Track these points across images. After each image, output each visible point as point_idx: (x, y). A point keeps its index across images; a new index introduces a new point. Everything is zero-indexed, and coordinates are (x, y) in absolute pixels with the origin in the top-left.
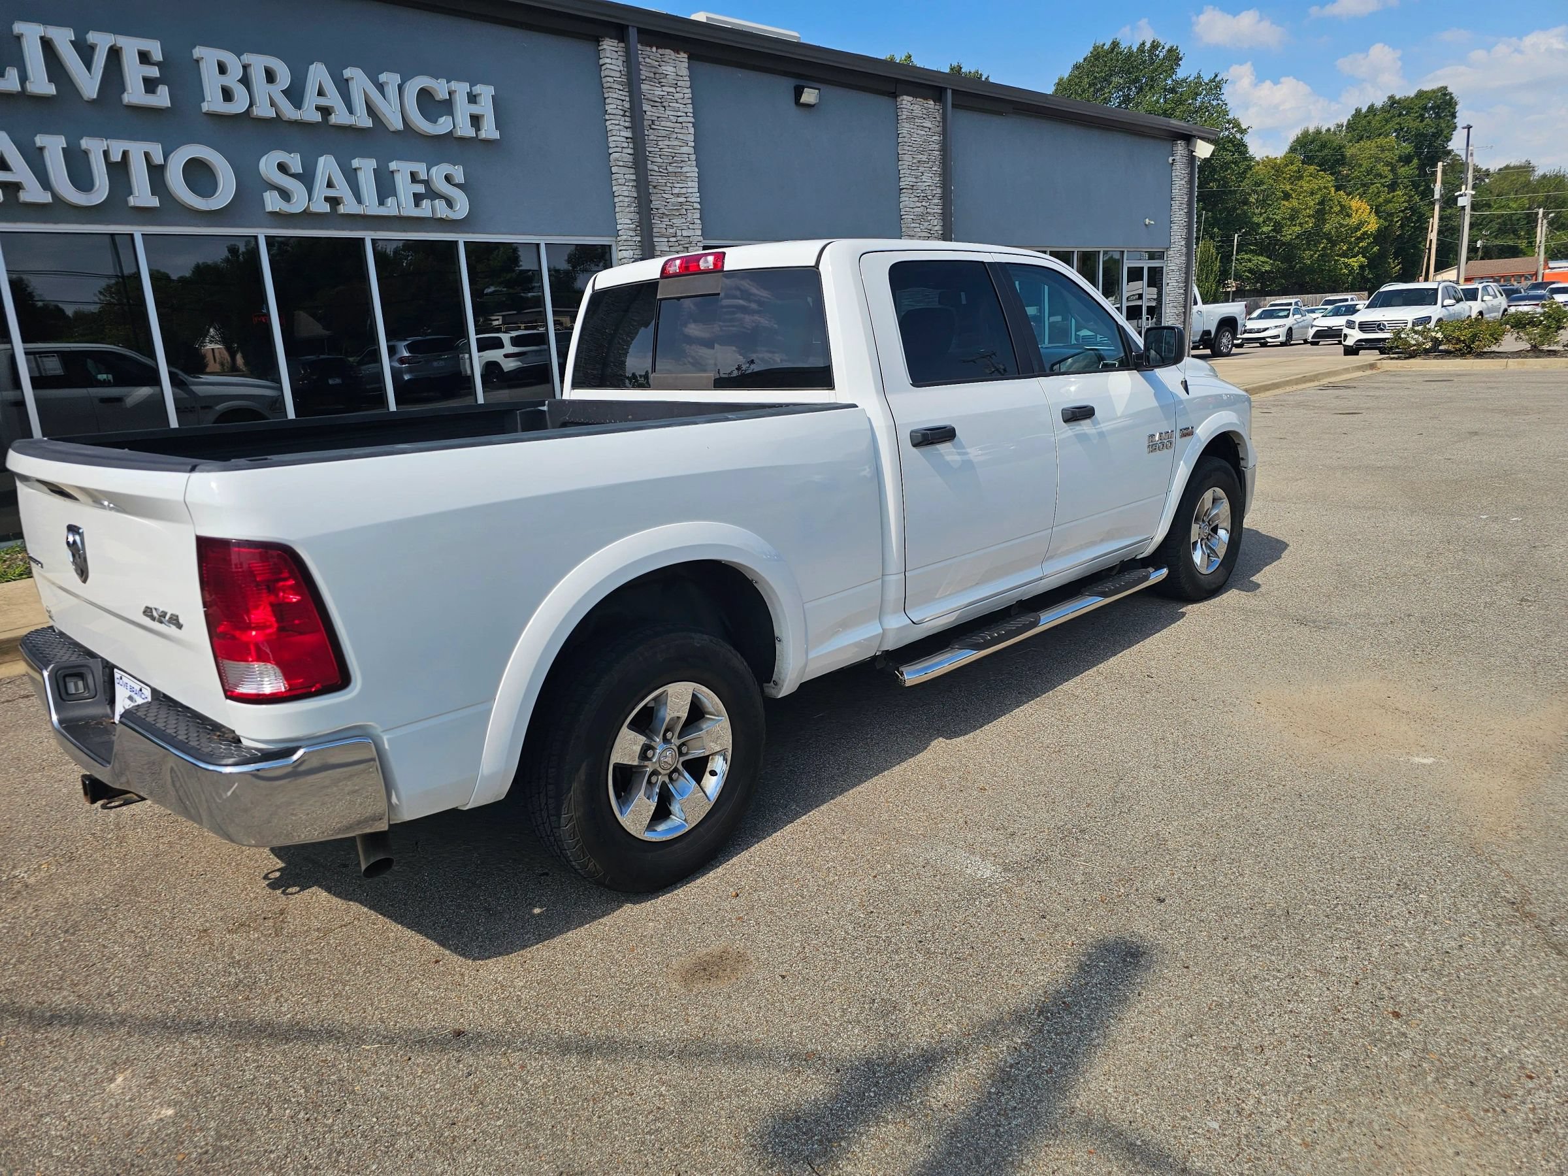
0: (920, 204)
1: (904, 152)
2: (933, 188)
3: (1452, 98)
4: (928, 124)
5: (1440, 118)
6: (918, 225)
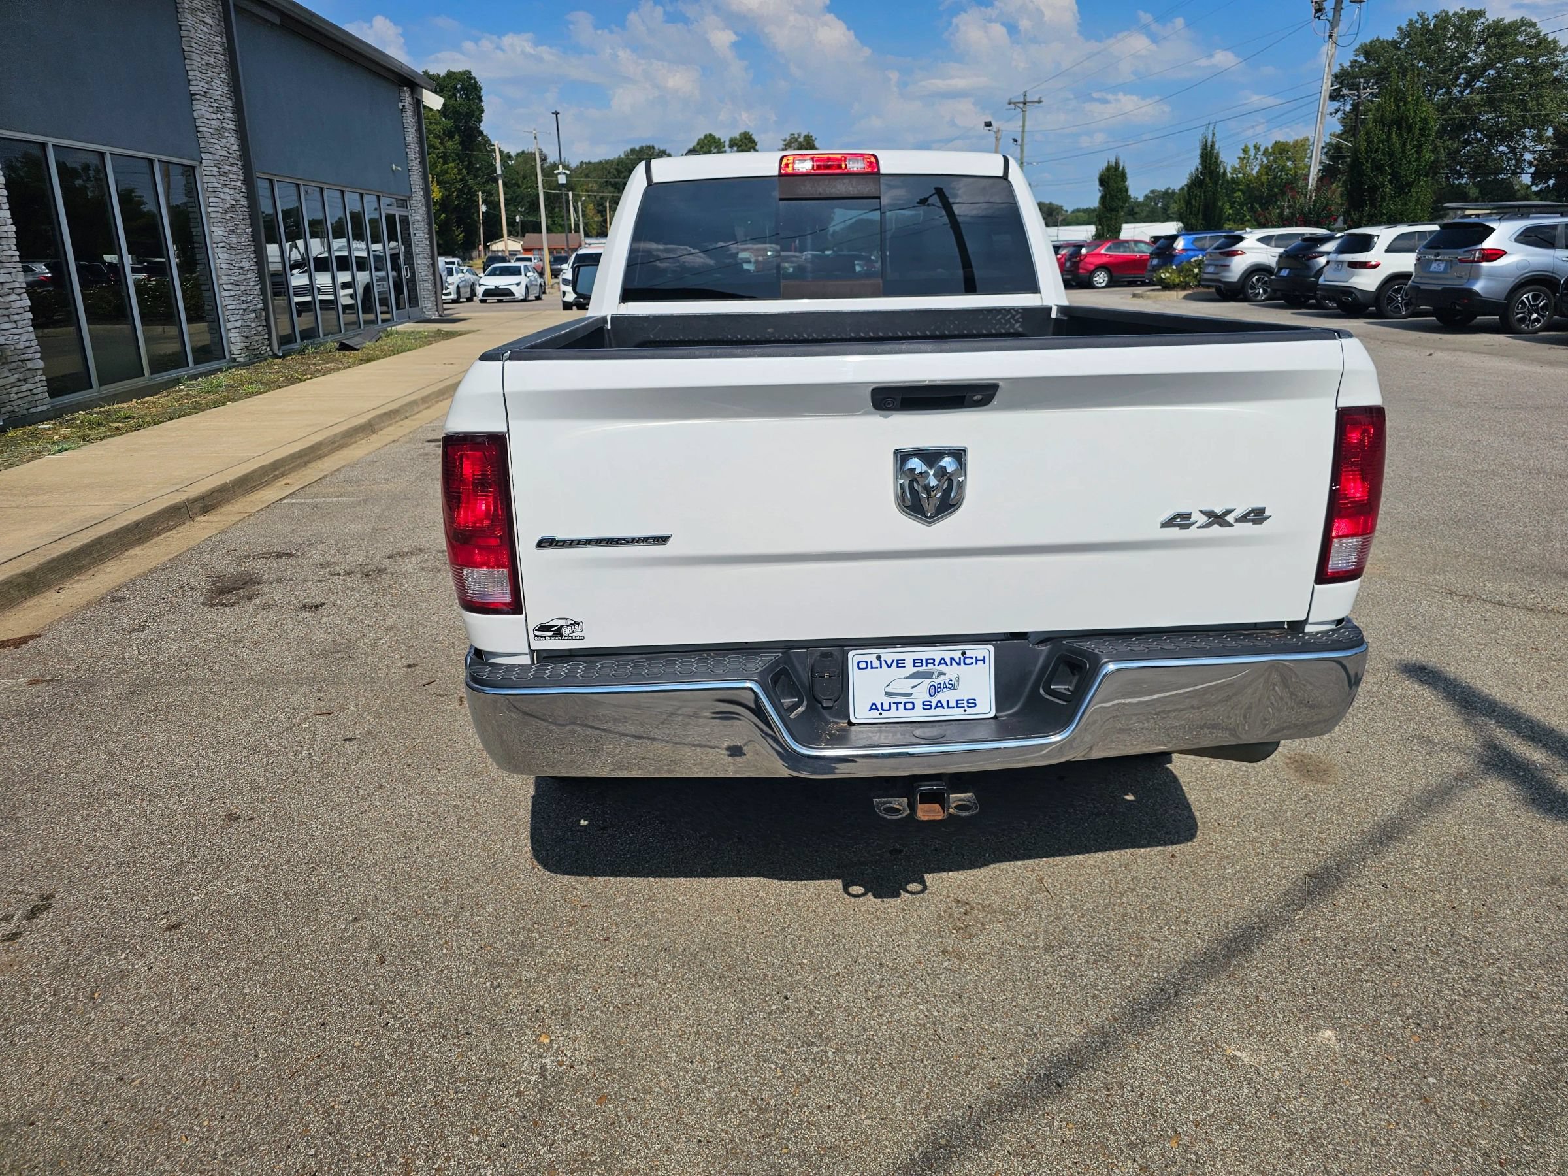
0: (215, 116)
1: (190, 49)
2: (225, 99)
3: (476, 83)
4: (209, 21)
5: (470, 99)
6: (216, 142)
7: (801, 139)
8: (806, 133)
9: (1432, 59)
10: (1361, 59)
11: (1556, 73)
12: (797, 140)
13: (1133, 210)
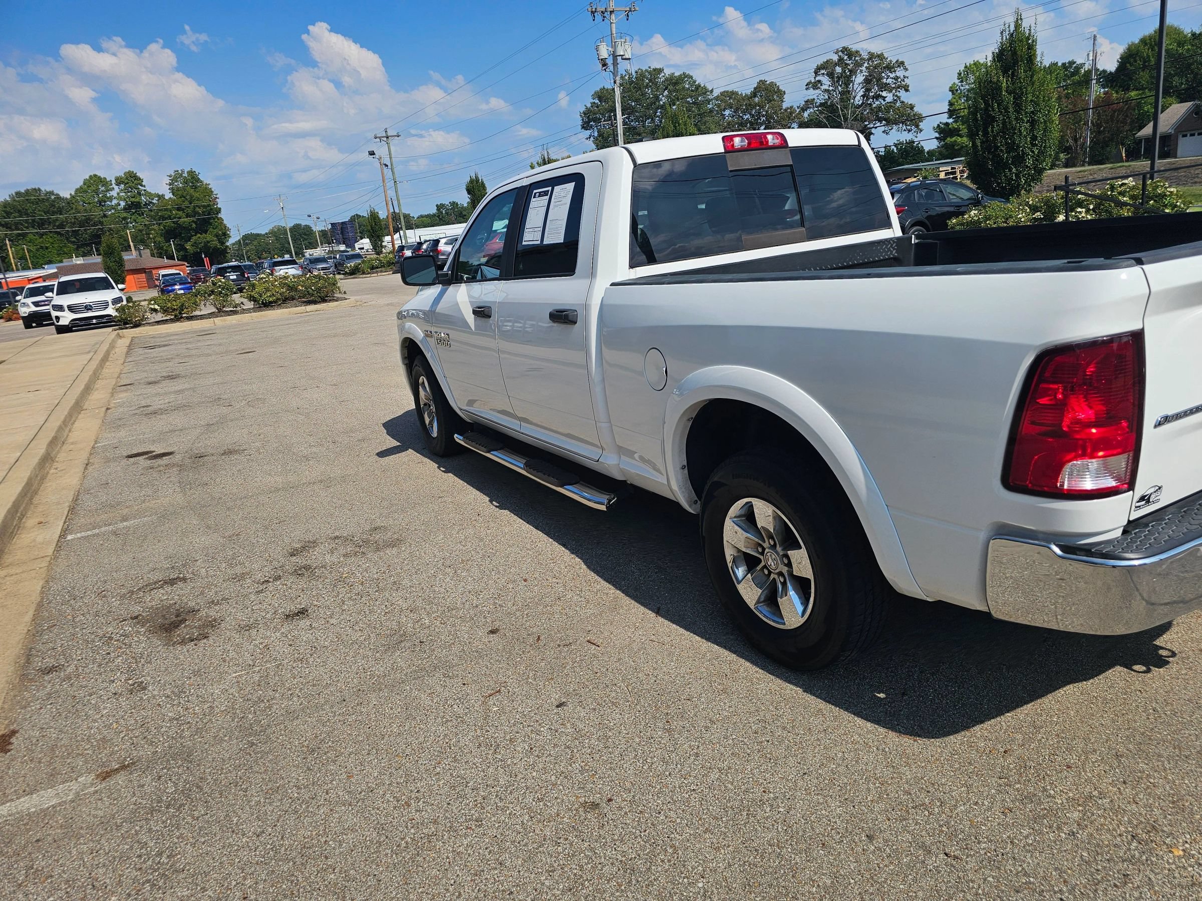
7: (185, 175)
8: (189, 169)
9: (639, 99)
10: (597, 101)
11: (710, 106)
12: (181, 175)
13: (461, 213)
